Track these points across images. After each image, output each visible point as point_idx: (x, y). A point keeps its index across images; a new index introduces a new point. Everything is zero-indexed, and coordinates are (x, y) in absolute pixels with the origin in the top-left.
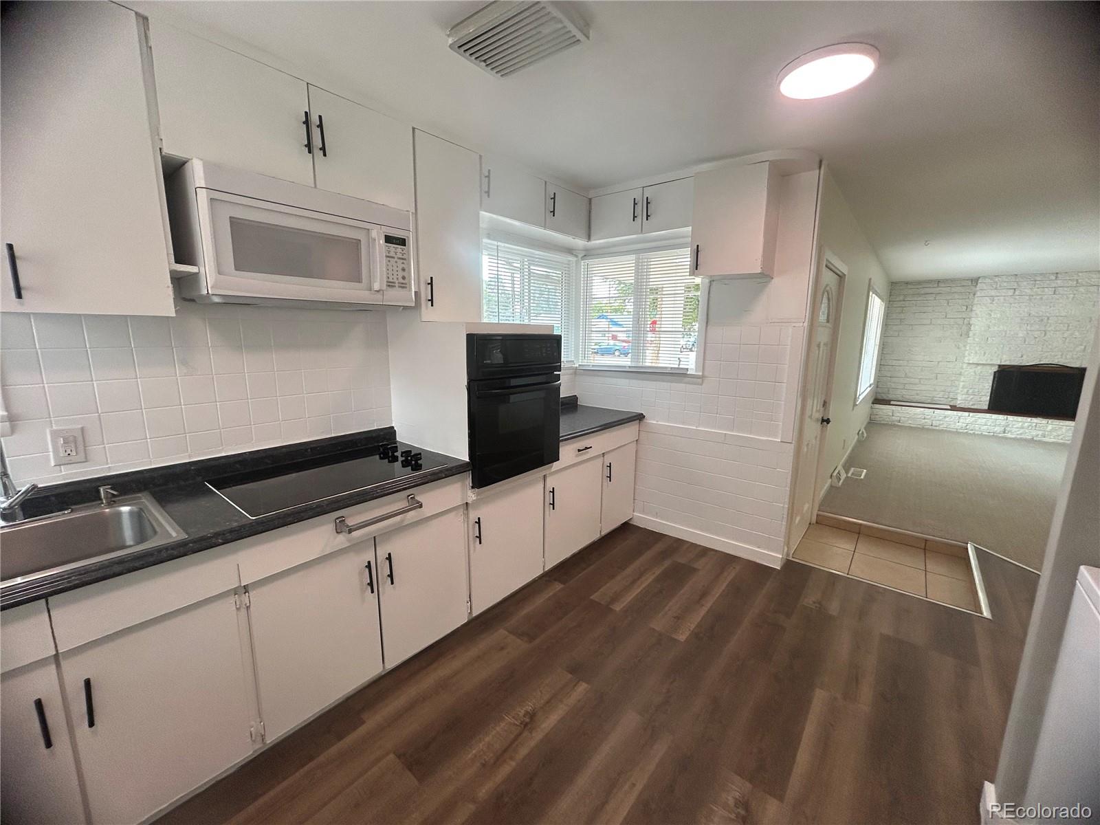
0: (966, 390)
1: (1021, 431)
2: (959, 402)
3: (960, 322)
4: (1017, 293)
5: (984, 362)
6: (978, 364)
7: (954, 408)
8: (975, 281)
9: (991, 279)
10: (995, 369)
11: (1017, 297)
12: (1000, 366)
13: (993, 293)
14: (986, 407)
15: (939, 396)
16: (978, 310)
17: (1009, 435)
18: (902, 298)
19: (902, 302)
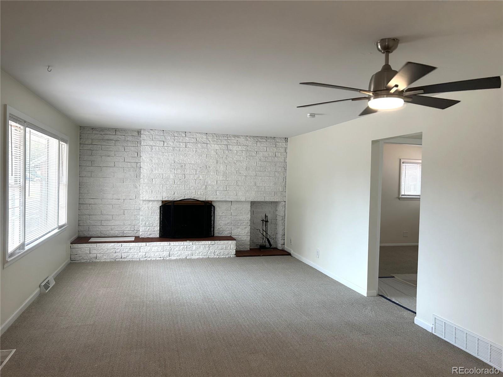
0: (144, 223)
1: (180, 252)
2: (141, 234)
3: (134, 165)
4: (165, 144)
5: (153, 199)
6: (149, 201)
7: (138, 239)
8: (139, 132)
9: (149, 132)
10: (160, 204)
11: (166, 148)
12: (163, 202)
13: (151, 143)
14: (158, 236)
15: (127, 230)
16: (145, 156)
17: (173, 258)
18: (90, 142)
19: (91, 146)
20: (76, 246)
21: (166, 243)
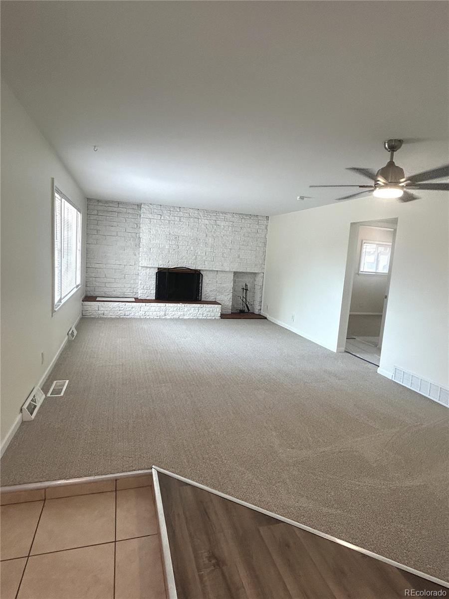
0: (142, 286)
1: (173, 313)
2: (139, 295)
3: (134, 235)
4: (162, 218)
5: (151, 266)
6: (147, 267)
7: (137, 300)
8: (139, 206)
9: (148, 206)
10: (156, 271)
11: (163, 221)
12: (158, 268)
13: (150, 216)
14: (154, 298)
15: (128, 292)
16: (144, 228)
17: (168, 317)
18: (95, 212)
19: (96, 216)
20: (86, 303)
21: (162, 305)
